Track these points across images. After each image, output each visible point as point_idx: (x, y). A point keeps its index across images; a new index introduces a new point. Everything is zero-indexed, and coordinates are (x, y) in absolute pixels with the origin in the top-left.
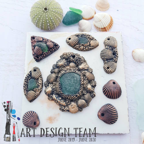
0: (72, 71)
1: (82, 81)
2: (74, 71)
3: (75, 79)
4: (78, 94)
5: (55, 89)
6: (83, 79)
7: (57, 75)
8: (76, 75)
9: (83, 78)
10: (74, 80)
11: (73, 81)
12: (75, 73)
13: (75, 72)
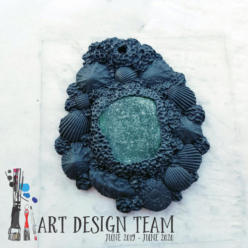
0: (129, 93)
1: (164, 113)
2: (135, 92)
3: (143, 113)
4: (161, 155)
5: (91, 155)
6: (164, 109)
7: (88, 113)
8: (142, 101)
9: (164, 106)
10: (141, 116)
11: (137, 122)
12: (138, 94)
13: (138, 92)
